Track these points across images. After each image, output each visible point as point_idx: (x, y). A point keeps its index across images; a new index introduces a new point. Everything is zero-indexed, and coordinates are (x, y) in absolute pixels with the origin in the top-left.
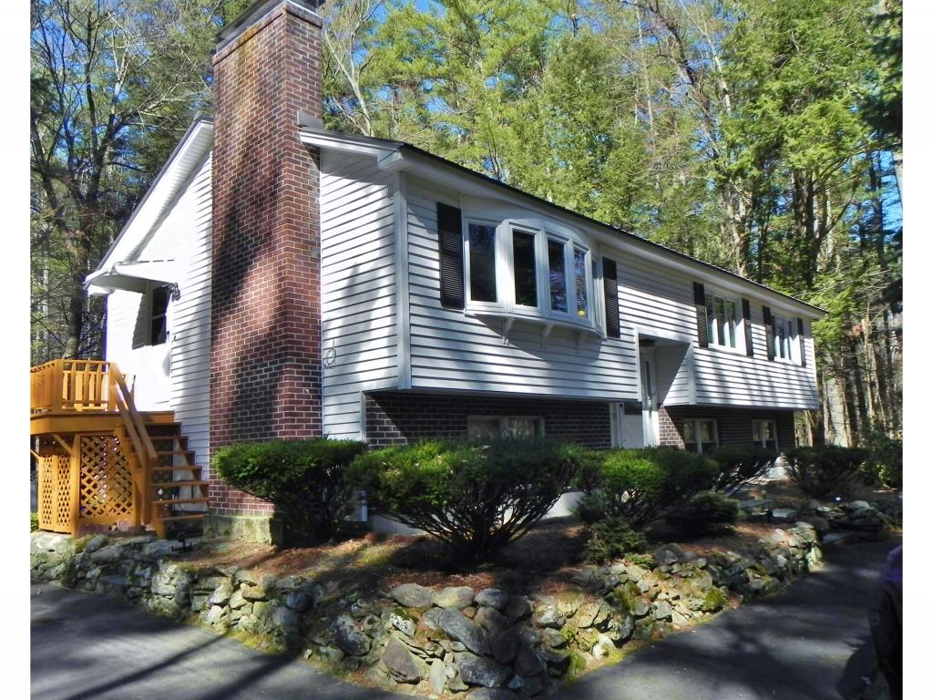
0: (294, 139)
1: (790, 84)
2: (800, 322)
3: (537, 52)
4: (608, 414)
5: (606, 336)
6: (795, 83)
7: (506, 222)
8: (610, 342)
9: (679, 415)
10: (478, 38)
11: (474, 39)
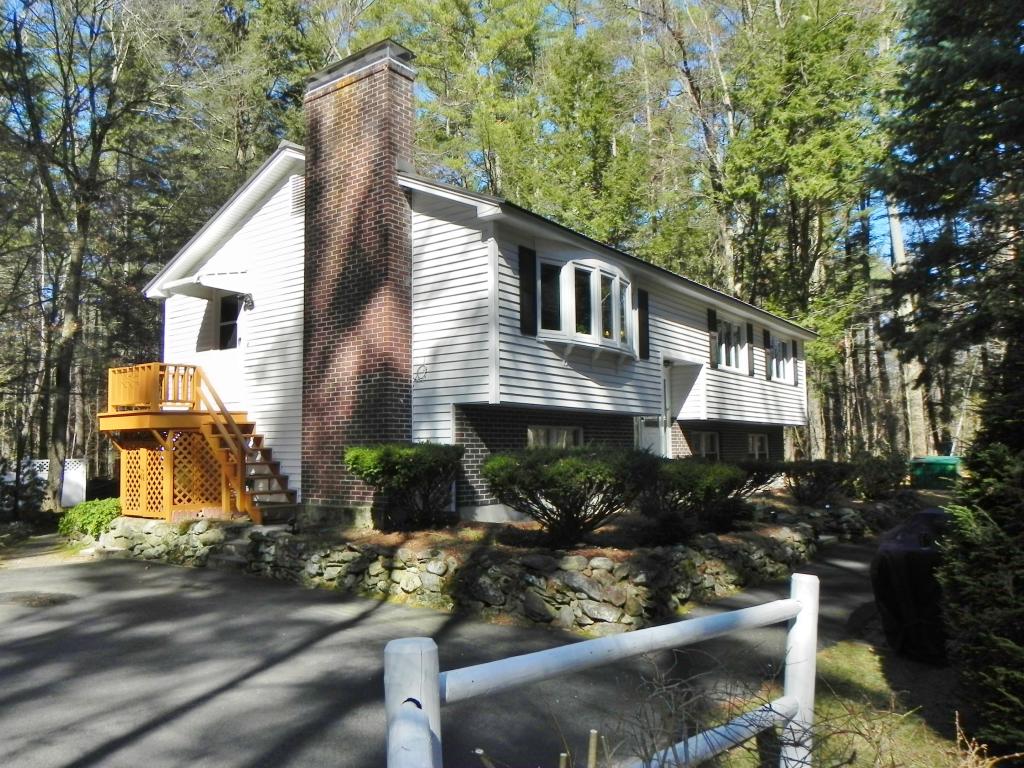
0: (393, 182)
1: (797, 115)
2: (794, 344)
3: (530, 42)
4: (632, 426)
5: (638, 359)
6: (803, 114)
7: (570, 263)
8: (641, 364)
9: (691, 429)
10: (474, 27)
11: (470, 29)
